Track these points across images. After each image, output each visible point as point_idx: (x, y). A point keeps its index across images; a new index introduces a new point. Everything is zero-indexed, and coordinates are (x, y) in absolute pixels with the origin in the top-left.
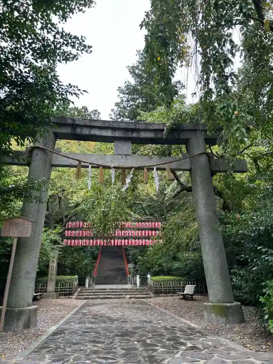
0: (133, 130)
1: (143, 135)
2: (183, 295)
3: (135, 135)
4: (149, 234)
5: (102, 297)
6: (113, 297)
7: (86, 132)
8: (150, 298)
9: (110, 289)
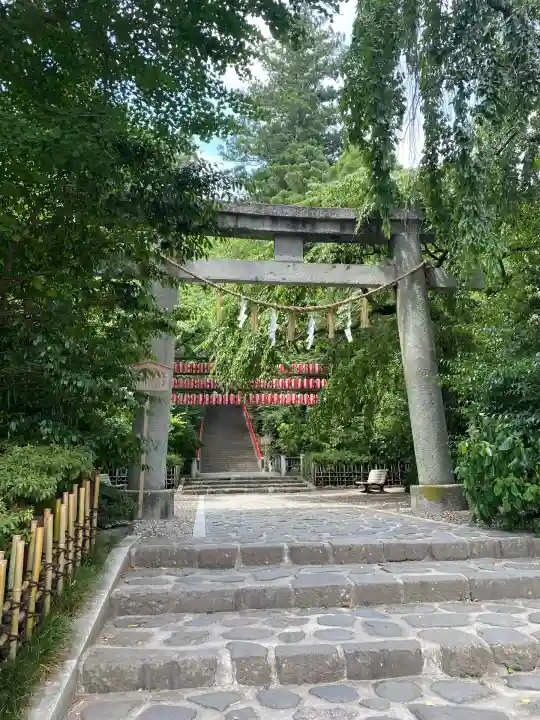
0: (305, 221)
1: (322, 230)
2: (366, 485)
3: (308, 229)
4: (302, 383)
5: (227, 490)
6: (246, 489)
7: (230, 223)
8: (310, 490)
9: (237, 479)
